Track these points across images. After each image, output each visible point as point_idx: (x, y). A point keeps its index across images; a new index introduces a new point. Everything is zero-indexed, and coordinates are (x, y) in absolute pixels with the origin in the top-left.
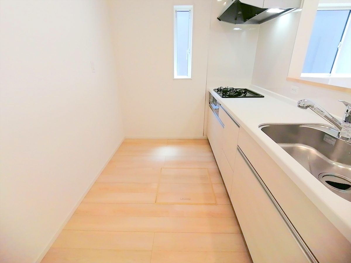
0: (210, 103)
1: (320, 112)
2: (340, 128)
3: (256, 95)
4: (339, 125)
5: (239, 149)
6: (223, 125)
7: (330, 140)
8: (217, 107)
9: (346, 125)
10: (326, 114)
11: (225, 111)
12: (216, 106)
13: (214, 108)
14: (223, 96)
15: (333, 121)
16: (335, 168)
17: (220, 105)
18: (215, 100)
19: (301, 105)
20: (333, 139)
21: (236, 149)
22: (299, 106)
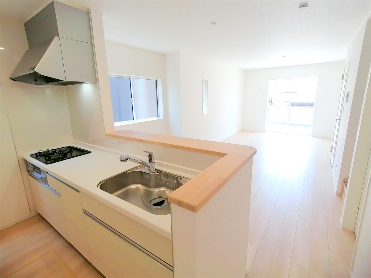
0: (29, 172)
1: (135, 161)
2: (149, 167)
3: (83, 152)
4: (147, 165)
5: (86, 213)
6: (59, 194)
7: (147, 176)
8: (43, 175)
9: (151, 164)
10: (139, 161)
11: (57, 179)
12: (41, 174)
13: (39, 177)
14: (46, 162)
15: (143, 163)
16: (155, 193)
17: (47, 172)
18: (36, 168)
19: (122, 159)
20: (148, 175)
21: (82, 213)
22: (122, 161)
